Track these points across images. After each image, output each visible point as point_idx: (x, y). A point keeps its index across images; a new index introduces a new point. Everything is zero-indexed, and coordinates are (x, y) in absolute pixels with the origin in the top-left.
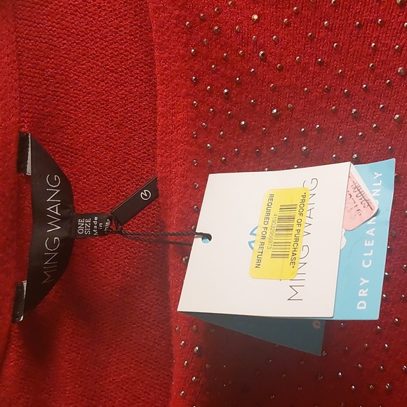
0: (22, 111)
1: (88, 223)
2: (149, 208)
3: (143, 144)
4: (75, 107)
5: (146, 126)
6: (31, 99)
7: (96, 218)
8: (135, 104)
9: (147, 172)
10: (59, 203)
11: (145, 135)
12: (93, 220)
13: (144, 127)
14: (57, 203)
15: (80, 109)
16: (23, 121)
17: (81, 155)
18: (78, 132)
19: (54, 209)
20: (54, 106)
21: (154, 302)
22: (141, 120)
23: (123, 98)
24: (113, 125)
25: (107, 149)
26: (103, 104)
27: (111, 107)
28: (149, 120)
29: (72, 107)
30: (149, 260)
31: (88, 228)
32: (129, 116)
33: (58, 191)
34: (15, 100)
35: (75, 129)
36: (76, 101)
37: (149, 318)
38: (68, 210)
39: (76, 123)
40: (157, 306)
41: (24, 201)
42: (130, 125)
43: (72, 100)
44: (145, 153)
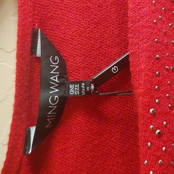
0: (34, 15)
1: (77, 87)
2: (114, 78)
3: (112, 36)
4: (67, 11)
5: (114, 24)
6: (40, 7)
7: (83, 84)
8: (107, 10)
9: (114, 54)
10: (58, 74)
11: (113, 30)
12: (80, 85)
13: (112, 25)
14: (57, 74)
15: (71, 12)
16: (35, 21)
17: (70, 44)
18: (68, 28)
19: (55, 78)
20: (54, 12)
21: (117, 141)
22: (111, 20)
23: (100, 6)
24: (93, 23)
25: (89, 39)
26: (87, 9)
27: (92, 12)
28: (116, 21)
29: (65, 12)
30: (115, 113)
31: (77, 90)
32: (103, 18)
33: (57, 67)
34: (30, 7)
35: (67, 26)
36: (68, 8)
37: (114, 151)
38: (63, 79)
39: (68, 22)
40: (120, 143)
41: (34, 74)
42: (103, 23)
43: (66, 7)
44: (113, 42)
